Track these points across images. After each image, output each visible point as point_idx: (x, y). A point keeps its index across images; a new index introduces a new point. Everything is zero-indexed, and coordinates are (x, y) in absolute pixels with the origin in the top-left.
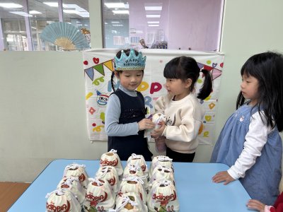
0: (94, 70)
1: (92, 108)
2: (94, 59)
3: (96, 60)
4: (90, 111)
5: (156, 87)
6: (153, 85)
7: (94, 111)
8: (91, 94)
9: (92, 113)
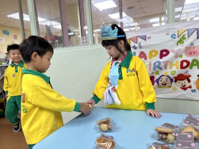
5: (164, 53)
6: (162, 51)
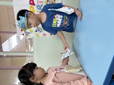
0: (26, 31)
1: (43, 35)
2: (21, 31)
3: (22, 30)
4: (45, 36)
7: (44, 34)
8: (37, 34)
9: (45, 35)
